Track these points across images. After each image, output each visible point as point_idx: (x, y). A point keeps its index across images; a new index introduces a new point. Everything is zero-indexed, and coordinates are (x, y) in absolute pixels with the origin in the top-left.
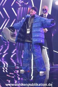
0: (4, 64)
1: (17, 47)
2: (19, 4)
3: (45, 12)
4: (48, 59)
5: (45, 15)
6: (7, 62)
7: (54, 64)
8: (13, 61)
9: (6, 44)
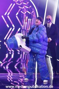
3: (49, 22)
4: (52, 68)
5: (49, 25)
7: (58, 73)
9: (10, 53)
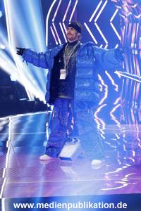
0: (99, 124)
1: (121, 94)
2: (124, 17)
6: (103, 120)
8: (114, 118)
